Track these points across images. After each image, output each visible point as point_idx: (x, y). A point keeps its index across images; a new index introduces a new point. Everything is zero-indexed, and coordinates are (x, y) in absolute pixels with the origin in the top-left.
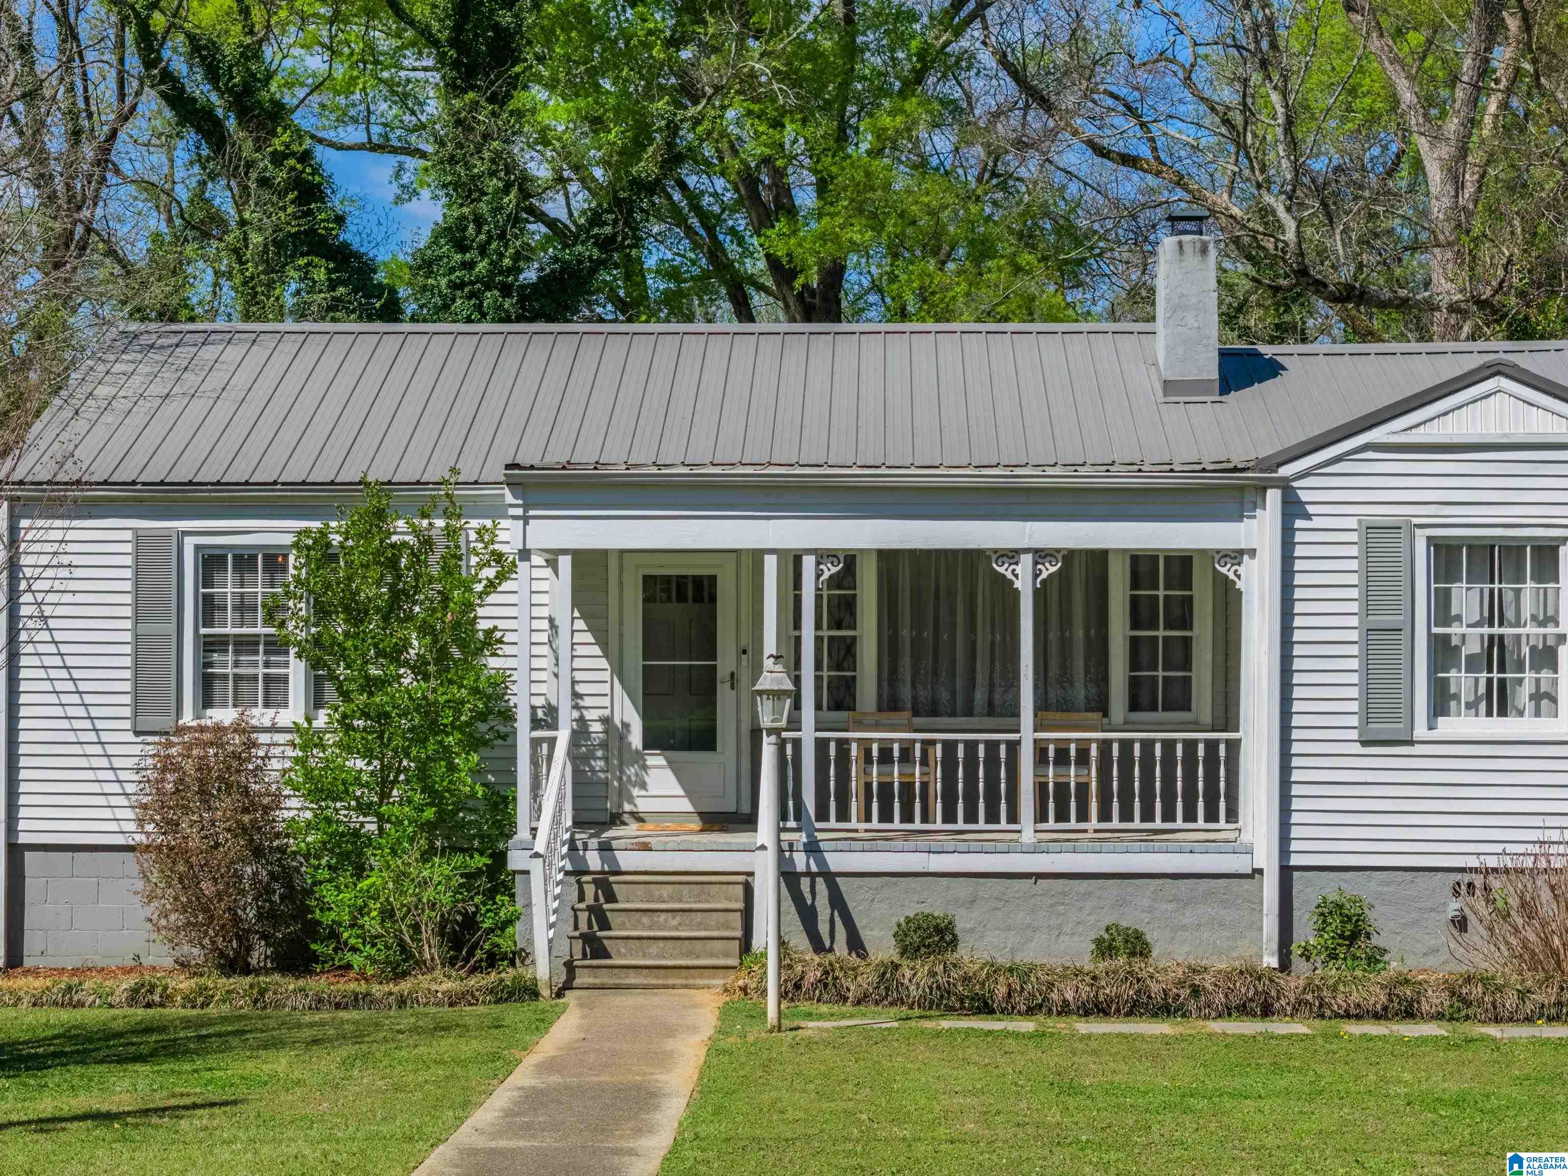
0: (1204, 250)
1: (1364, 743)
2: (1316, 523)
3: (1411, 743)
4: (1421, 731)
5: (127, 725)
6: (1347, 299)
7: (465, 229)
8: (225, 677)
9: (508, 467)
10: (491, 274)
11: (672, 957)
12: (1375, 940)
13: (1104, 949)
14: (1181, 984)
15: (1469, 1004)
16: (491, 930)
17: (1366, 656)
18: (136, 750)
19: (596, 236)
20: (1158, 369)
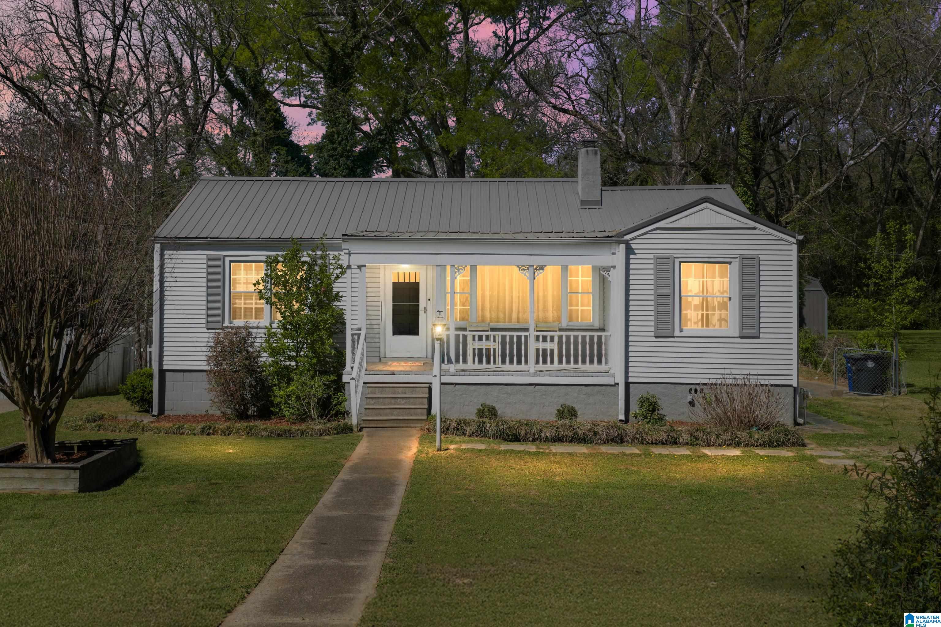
0: (596, 153)
1: (657, 337)
2: (638, 256)
3: (674, 337)
4: (677, 333)
5: (204, 326)
6: (644, 162)
7: (333, 136)
8: (240, 308)
9: (343, 235)
10: (343, 152)
11: (402, 415)
12: (661, 412)
13: (561, 414)
14: (590, 430)
15: (697, 439)
16: (336, 405)
17: (657, 305)
18: (207, 335)
19: (379, 139)
20: (579, 196)
